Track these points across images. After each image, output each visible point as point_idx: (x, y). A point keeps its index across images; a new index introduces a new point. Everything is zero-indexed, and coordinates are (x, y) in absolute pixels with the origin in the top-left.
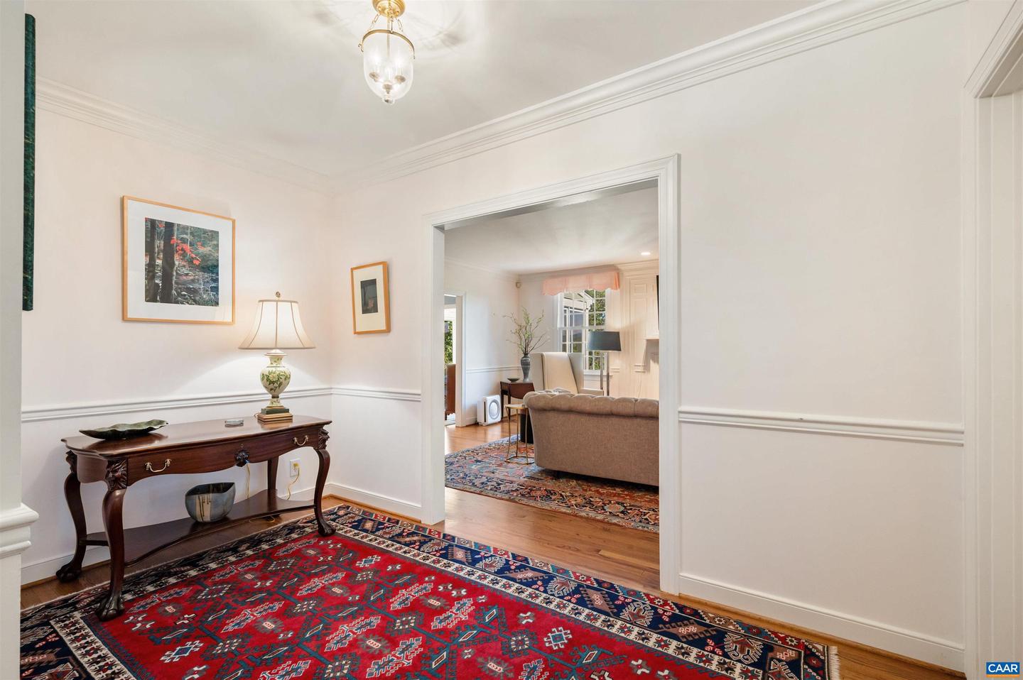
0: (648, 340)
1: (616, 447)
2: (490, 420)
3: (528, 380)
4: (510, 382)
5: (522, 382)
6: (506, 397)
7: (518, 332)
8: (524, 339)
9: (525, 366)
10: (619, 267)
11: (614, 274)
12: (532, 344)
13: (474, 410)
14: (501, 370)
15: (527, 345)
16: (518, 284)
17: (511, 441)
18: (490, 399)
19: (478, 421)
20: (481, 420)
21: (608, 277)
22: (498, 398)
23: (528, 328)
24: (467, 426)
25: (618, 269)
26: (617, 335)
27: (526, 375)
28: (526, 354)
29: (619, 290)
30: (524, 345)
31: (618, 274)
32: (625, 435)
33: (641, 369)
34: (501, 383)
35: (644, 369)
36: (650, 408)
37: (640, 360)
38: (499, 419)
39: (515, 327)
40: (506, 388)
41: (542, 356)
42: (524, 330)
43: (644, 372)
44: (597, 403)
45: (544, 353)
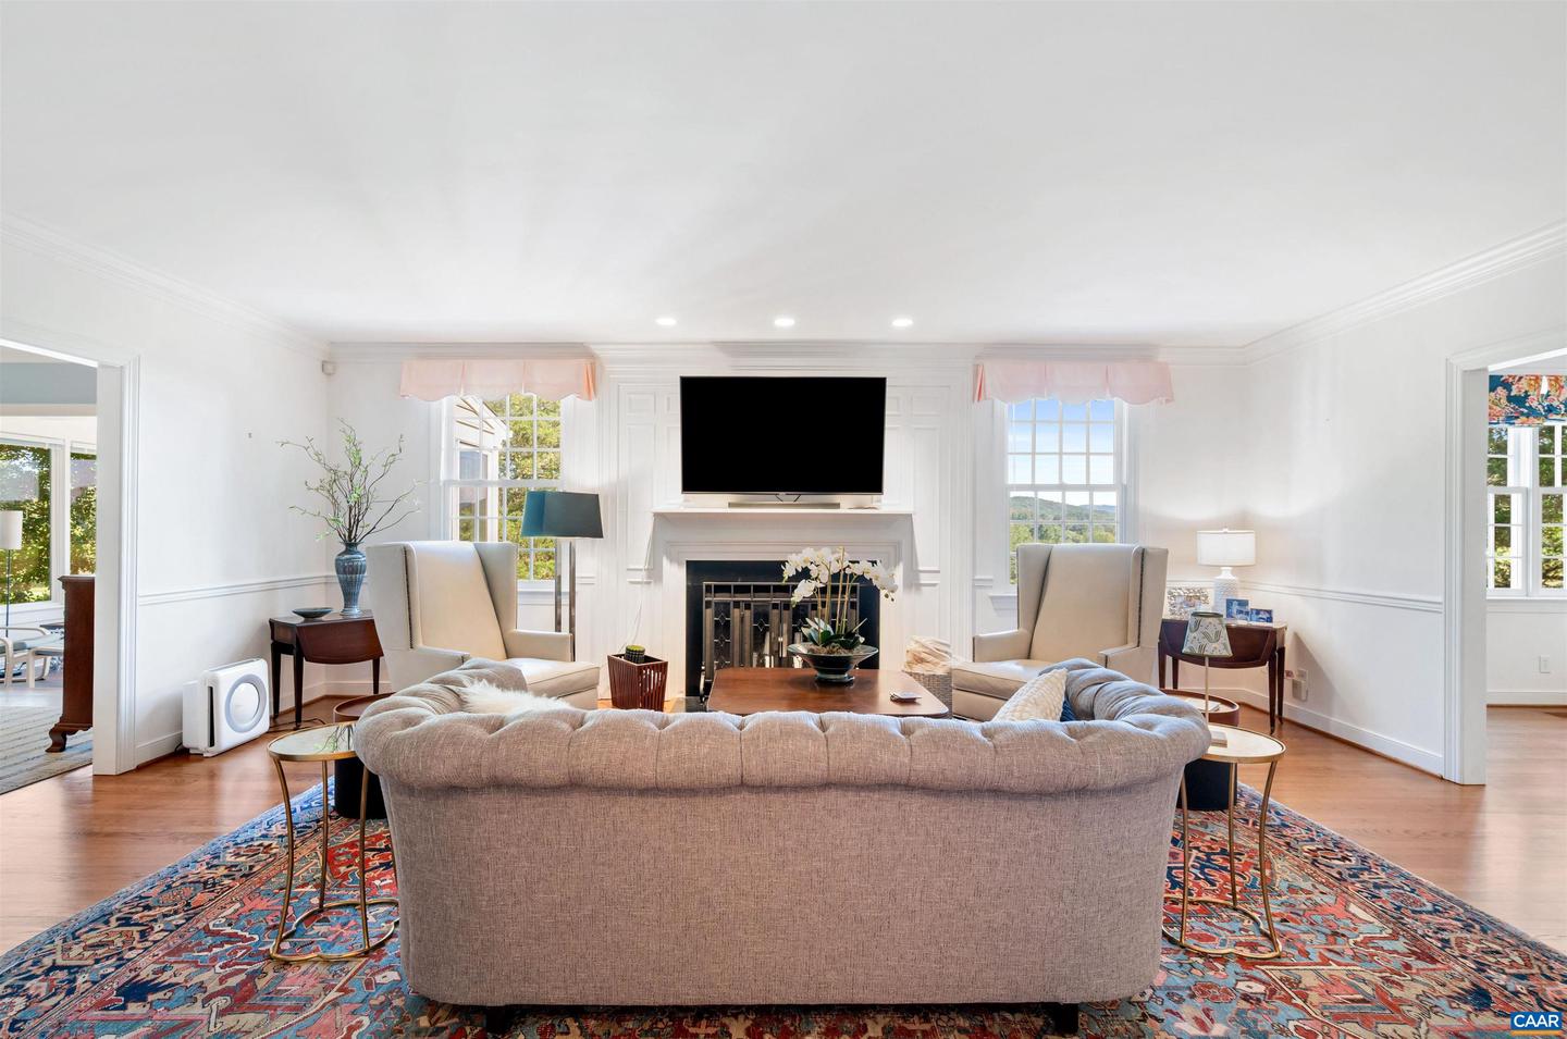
0: (657, 515)
1: (744, 894)
2: (227, 737)
3: (356, 613)
4: (301, 619)
5: (339, 618)
6: (287, 662)
7: (330, 487)
8: (344, 506)
9: (349, 577)
10: (597, 350)
11: (584, 363)
12: (369, 519)
13: (175, 714)
14: (271, 588)
15: (355, 522)
16: (329, 368)
17: (300, 817)
18: (227, 677)
19: (186, 744)
20: (196, 739)
21: (570, 370)
22: (261, 668)
23: (357, 476)
24: (140, 768)
25: (591, 356)
26: (590, 502)
27: (350, 597)
28: (351, 545)
29: (594, 401)
30: (344, 521)
31: (593, 365)
32: (781, 851)
33: (641, 577)
34: (272, 623)
35: (649, 577)
36: (887, 757)
37: (640, 559)
38: (264, 725)
39: (318, 475)
40: (288, 638)
41: (406, 552)
42: (345, 482)
43: (649, 583)
44: (686, 750)
45: (413, 545)
